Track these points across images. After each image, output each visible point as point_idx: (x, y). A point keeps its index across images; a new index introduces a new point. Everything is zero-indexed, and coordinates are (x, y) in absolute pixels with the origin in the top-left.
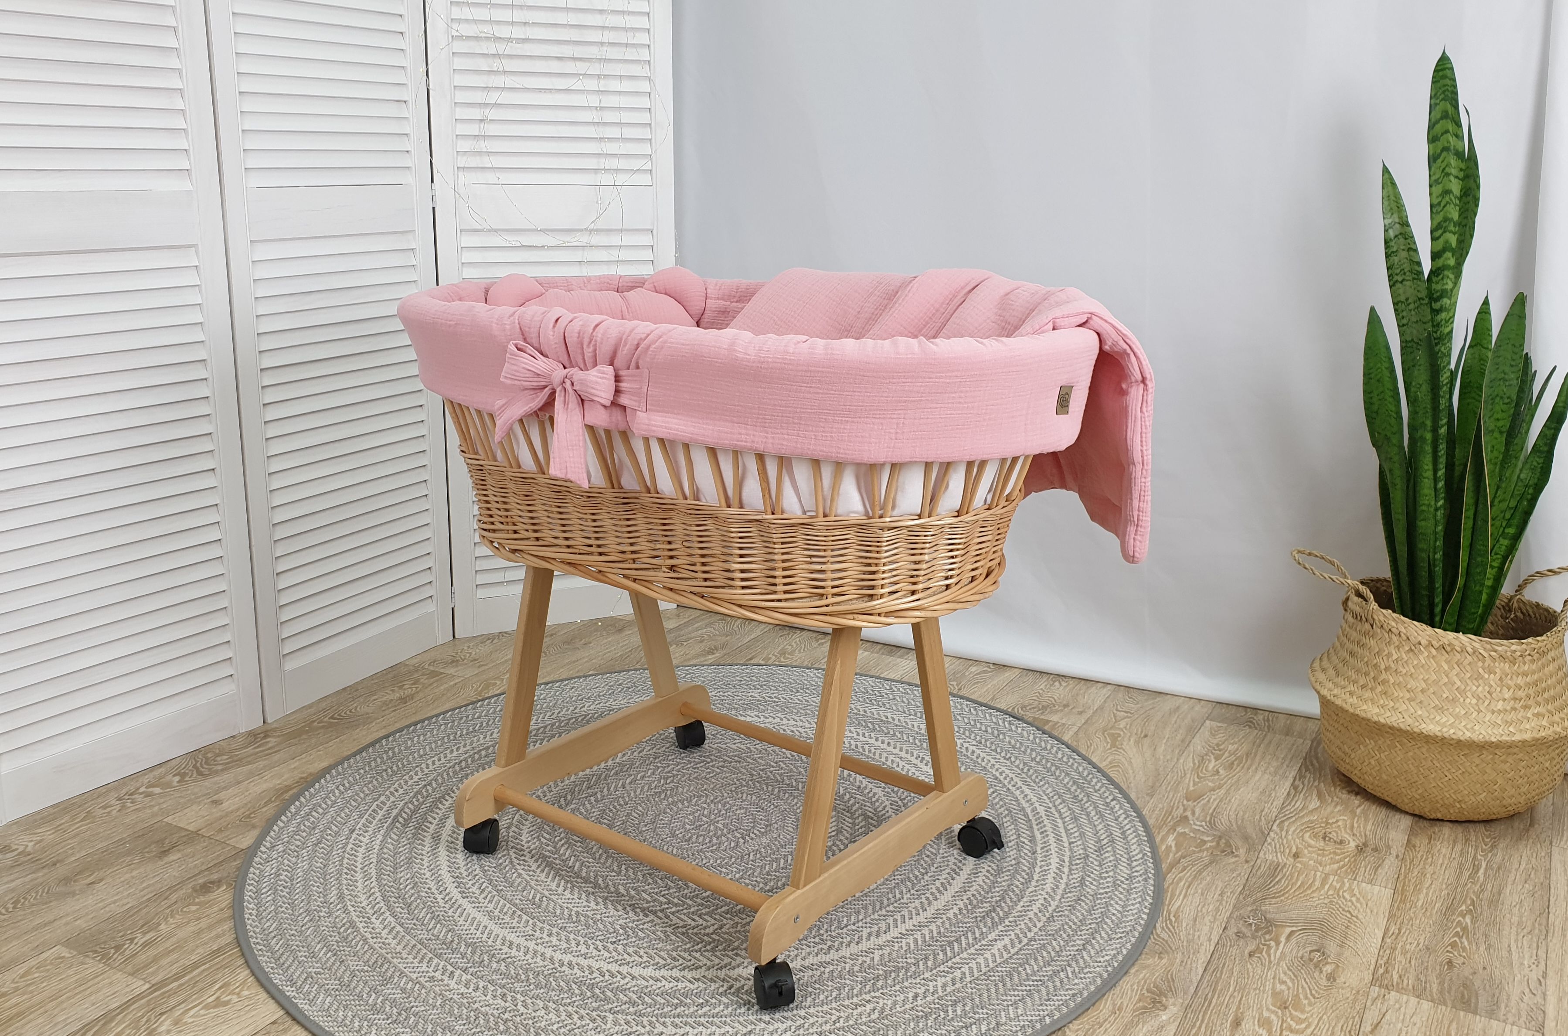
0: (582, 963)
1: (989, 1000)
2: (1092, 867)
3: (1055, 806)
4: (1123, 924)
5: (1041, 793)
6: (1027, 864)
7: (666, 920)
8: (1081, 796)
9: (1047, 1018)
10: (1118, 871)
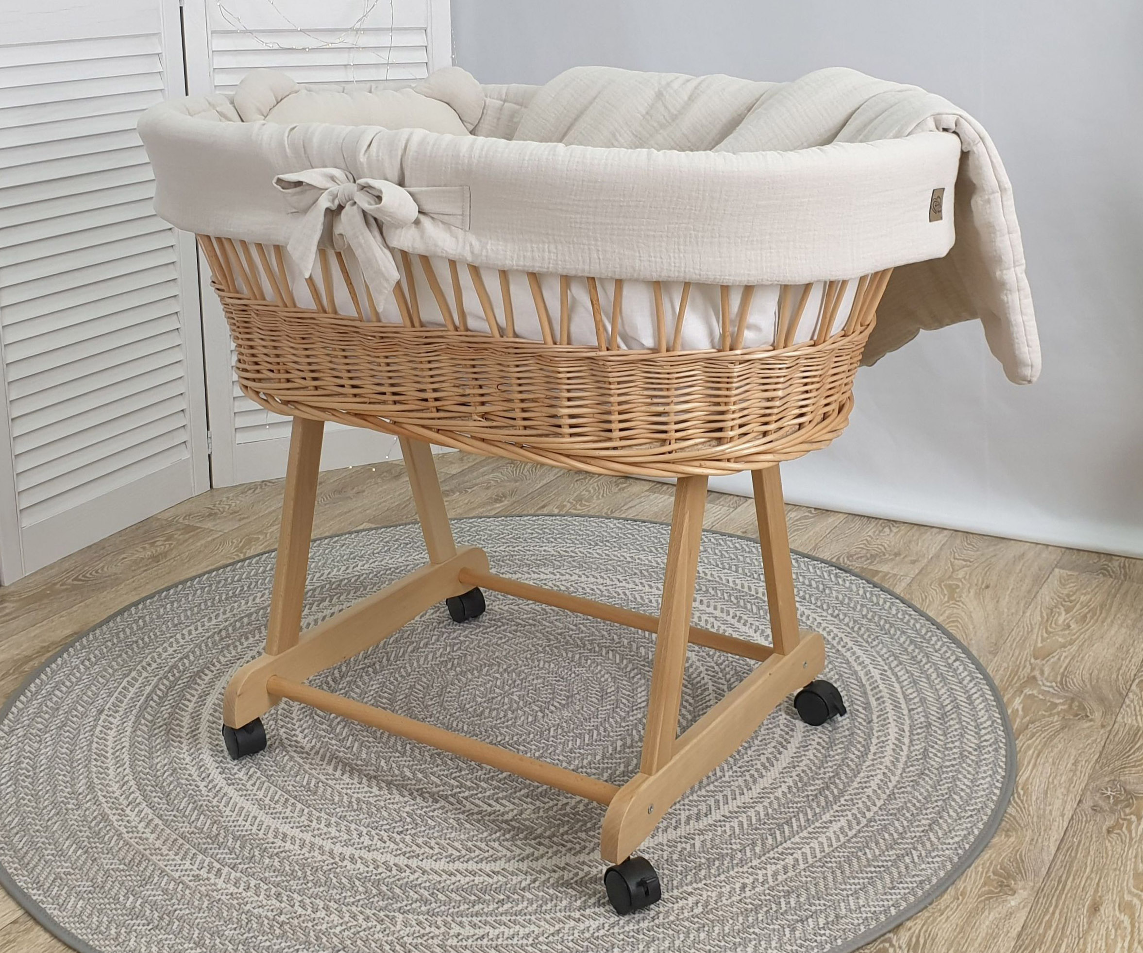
0: (365, 856)
1: (826, 889)
2: (935, 737)
3: (890, 668)
4: (973, 801)
5: (874, 654)
6: (862, 735)
7: (459, 806)
8: (919, 657)
9: (892, 909)
10: (965, 740)
